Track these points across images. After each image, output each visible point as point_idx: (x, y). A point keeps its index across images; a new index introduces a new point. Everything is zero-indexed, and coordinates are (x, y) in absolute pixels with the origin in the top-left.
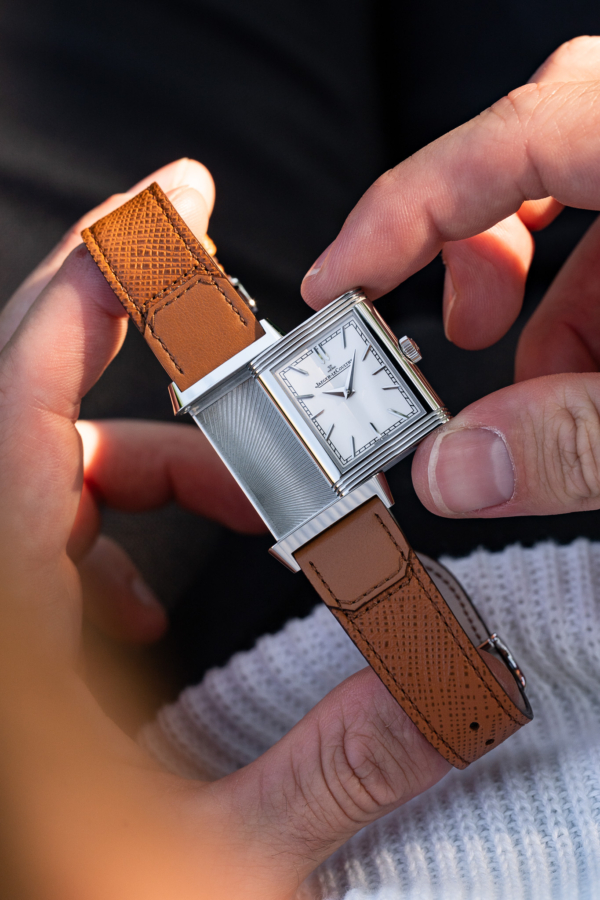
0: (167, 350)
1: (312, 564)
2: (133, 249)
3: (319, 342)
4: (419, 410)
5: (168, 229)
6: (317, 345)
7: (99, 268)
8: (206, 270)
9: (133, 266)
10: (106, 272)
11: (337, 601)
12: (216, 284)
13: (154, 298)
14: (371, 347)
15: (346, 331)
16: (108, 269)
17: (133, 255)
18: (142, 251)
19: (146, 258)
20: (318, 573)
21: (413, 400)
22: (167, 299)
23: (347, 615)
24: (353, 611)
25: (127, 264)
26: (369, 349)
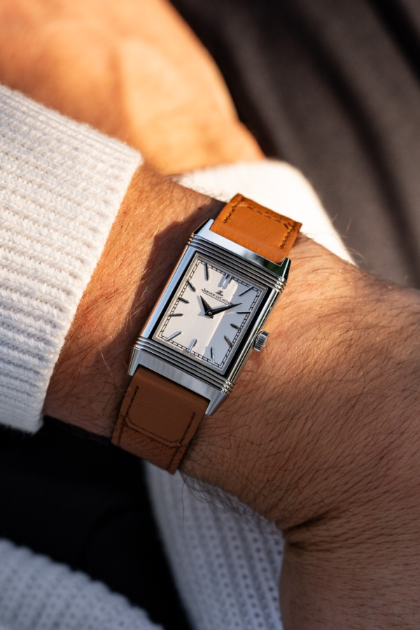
3: (234, 276)
4: (222, 370)
6: (231, 275)
14: (249, 313)
15: (252, 291)
21: (227, 361)
26: (247, 313)
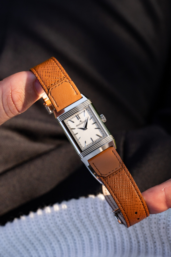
0: (54, 100)
1: (93, 164)
2: (46, 71)
5: (56, 67)
7: (36, 76)
8: (67, 78)
9: (46, 76)
10: (38, 77)
11: (101, 174)
12: (70, 82)
13: (51, 85)
16: (38, 76)
17: (46, 73)
18: (48, 72)
19: (50, 74)
20: (95, 166)
22: (55, 86)
23: (103, 178)
24: (106, 177)
25: (44, 75)
